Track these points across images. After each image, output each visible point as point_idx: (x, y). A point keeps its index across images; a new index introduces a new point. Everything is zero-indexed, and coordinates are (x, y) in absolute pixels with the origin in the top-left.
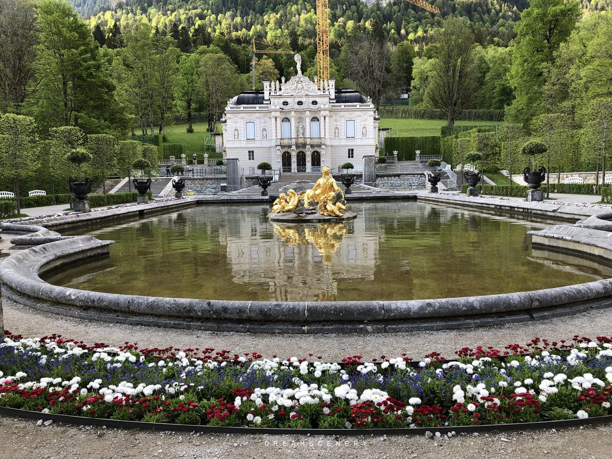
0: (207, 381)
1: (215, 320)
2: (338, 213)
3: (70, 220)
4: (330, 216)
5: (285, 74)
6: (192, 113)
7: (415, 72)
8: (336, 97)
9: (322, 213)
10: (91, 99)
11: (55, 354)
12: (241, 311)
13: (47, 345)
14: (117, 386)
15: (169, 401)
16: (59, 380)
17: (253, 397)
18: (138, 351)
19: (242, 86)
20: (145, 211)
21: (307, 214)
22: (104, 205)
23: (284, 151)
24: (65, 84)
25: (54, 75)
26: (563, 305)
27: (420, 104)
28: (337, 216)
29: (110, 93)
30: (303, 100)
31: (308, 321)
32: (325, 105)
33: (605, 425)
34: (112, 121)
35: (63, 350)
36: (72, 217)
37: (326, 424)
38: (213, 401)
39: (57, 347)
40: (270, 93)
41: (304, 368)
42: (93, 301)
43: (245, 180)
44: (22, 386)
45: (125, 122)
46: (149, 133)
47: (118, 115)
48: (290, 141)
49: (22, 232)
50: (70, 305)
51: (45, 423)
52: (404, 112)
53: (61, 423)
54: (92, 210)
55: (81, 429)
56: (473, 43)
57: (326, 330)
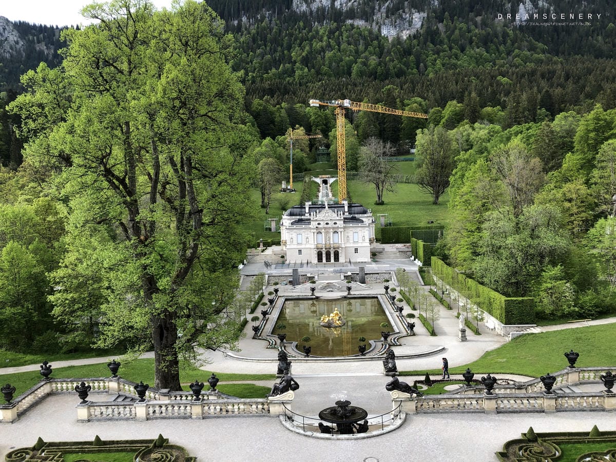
2: (339, 324)
8: (348, 210)
9: (335, 324)
21: (331, 324)
23: (318, 251)
30: (329, 222)
32: (341, 225)
43: (300, 277)
48: (319, 246)
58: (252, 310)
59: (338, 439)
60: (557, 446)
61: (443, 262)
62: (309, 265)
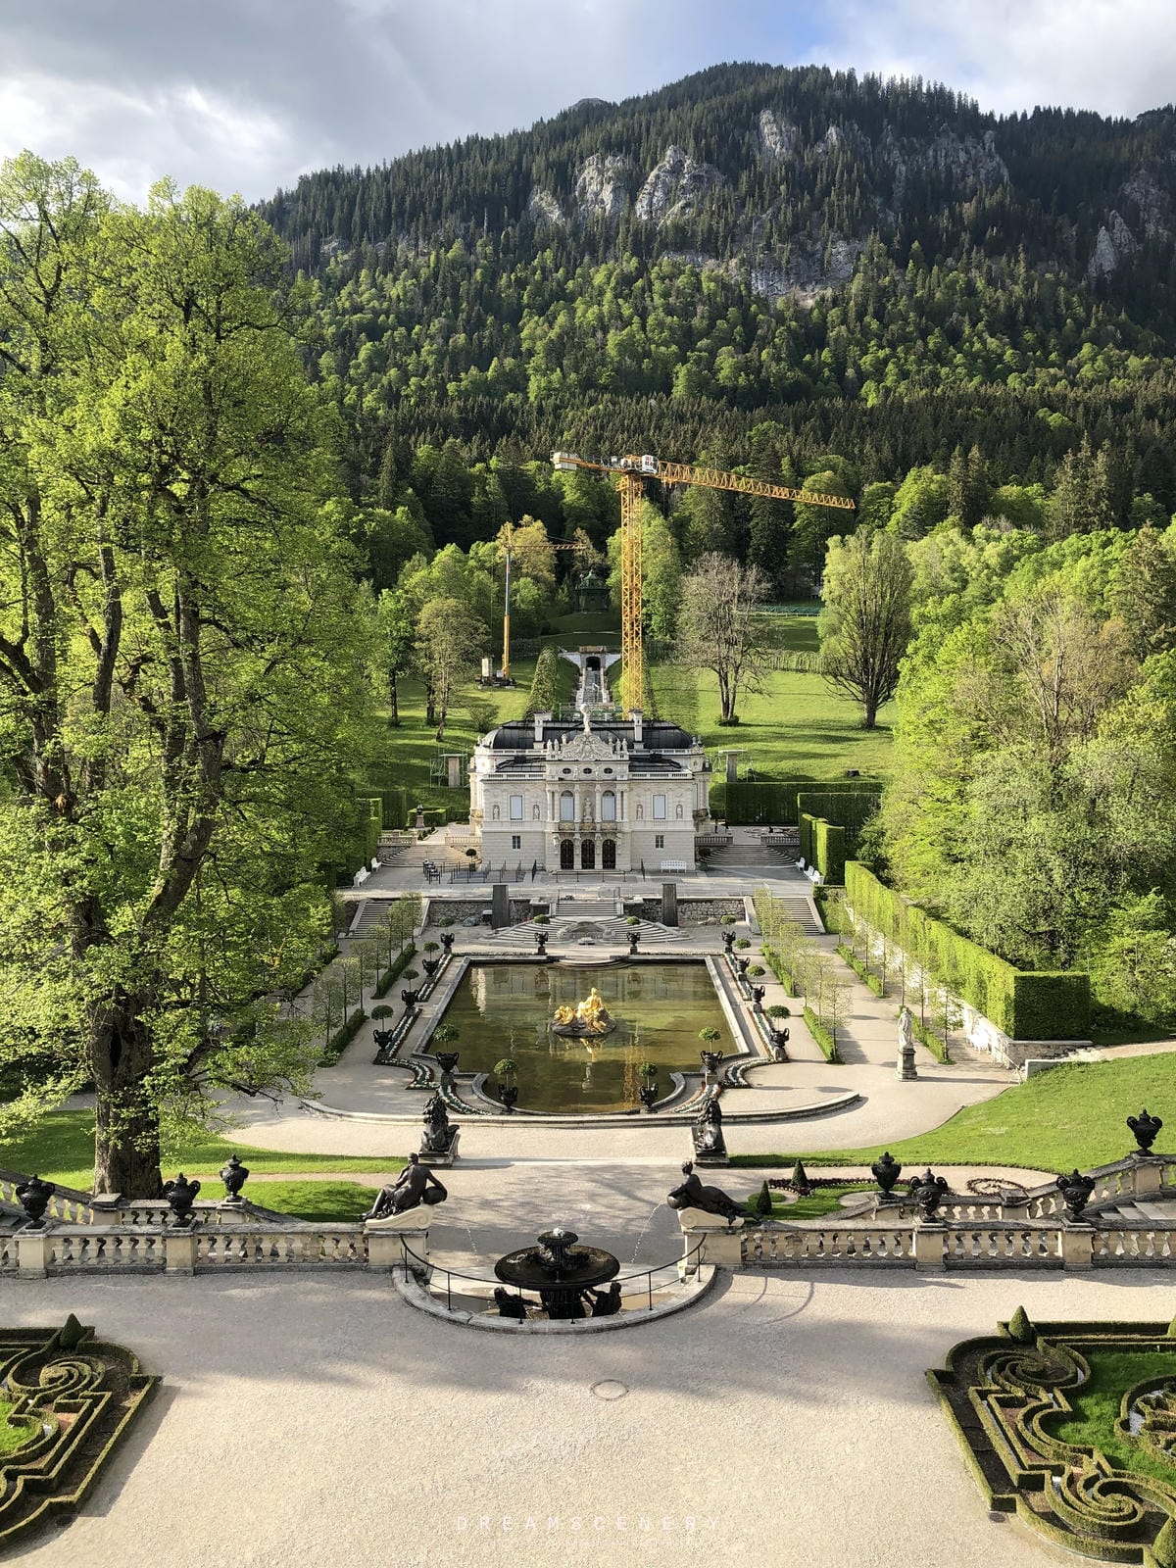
2: (600, 1030)
4: (595, 1031)
8: (644, 738)
9: (590, 1028)
23: (564, 838)
30: (592, 767)
32: (622, 774)
43: (513, 905)
48: (572, 827)
58: (379, 988)
59: (534, 1333)
60: (1082, 1359)
61: (873, 876)
62: (538, 876)
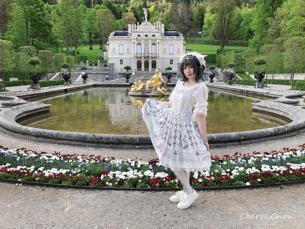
0: (90, 168)
1: (96, 143)
2: (162, 92)
3: (30, 94)
4: (159, 94)
5: (139, 20)
6: (92, 40)
7: (205, 21)
8: (165, 33)
9: (155, 92)
10: (40, 32)
11: (23, 156)
12: (108, 139)
13: (20, 152)
14: (51, 170)
15: (73, 176)
16: (25, 167)
17: (109, 175)
18: (60, 156)
19: (117, 26)
20: (68, 90)
21: (147, 92)
22: (47, 86)
23: (138, 60)
24: (27, 23)
25: (21, 19)
26: (255, 138)
27: (207, 37)
28: (162, 94)
29: (50, 29)
30: (148, 34)
31: (139, 144)
32: (159, 37)
33: (257, 188)
34: (51, 43)
35: (27, 155)
36: (31, 92)
37: (140, 186)
38: (92, 176)
39: (24, 153)
40: (131, 30)
41: (133, 164)
42: (41, 133)
43: (118, 75)
44: (9, 170)
45: (58, 44)
46: (70, 49)
47: (54, 40)
48: (141, 55)
49: (6, 99)
50: (30, 135)
51: (19, 185)
52: (199, 41)
53: (26, 185)
54: (41, 88)
55: (35, 187)
56: (235, 6)
57: (147, 148)
